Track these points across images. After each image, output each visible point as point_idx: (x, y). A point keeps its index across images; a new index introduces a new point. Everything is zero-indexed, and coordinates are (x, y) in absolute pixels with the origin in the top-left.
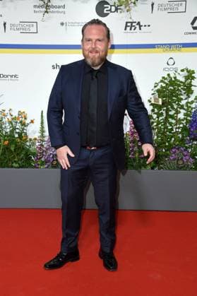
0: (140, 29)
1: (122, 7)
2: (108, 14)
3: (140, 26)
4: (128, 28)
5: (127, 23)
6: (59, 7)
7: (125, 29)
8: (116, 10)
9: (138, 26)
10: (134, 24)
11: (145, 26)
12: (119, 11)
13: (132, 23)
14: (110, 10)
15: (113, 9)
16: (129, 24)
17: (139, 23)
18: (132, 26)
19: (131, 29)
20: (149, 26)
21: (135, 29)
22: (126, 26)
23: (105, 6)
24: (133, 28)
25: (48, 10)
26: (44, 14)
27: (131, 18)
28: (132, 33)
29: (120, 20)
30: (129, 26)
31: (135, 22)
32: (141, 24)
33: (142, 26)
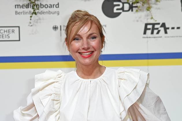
0: (166, 32)
1: (138, 5)
2: (120, 13)
3: (166, 29)
4: (149, 32)
5: (146, 25)
6: (51, 6)
7: (145, 33)
8: (131, 8)
9: (162, 29)
10: (156, 26)
11: (173, 28)
12: (134, 9)
13: (154, 25)
14: (122, 9)
15: (127, 7)
16: (149, 27)
17: (163, 25)
18: (153, 29)
19: (152, 33)
20: (178, 28)
21: (158, 33)
22: (146, 29)
23: (115, 3)
24: (156, 31)
25: (37, 11)
26: (31, 17)
27: (152, 18)
28: (155, 37)
29: (137, 21)
30: (149, 29)
31: (159, 24)
32: (167, 26)
33: (168, 28)
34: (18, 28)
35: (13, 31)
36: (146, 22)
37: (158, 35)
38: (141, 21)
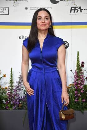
0: (81, 12)
3: (81, 10)
4: (73, 11)
5: (72, 8)
7: (71, 12)
9: (79, 10)
11: (85, 9)
13: (75, 8)
16: (73, 9)
21: (77, 12)
22: (71, 10)
24: (76, 11)
26: (14, 2)
27: (75, 4)
28: (75, 14)
29: (67, 6)
30: (73, 10)
31: (78, 7)
32: (82, 9)
33: (82, 10)
34: (8, 8)
35: (5, 9)
36: (71, 6)
37: (77, 13)
38: (69, 6)
